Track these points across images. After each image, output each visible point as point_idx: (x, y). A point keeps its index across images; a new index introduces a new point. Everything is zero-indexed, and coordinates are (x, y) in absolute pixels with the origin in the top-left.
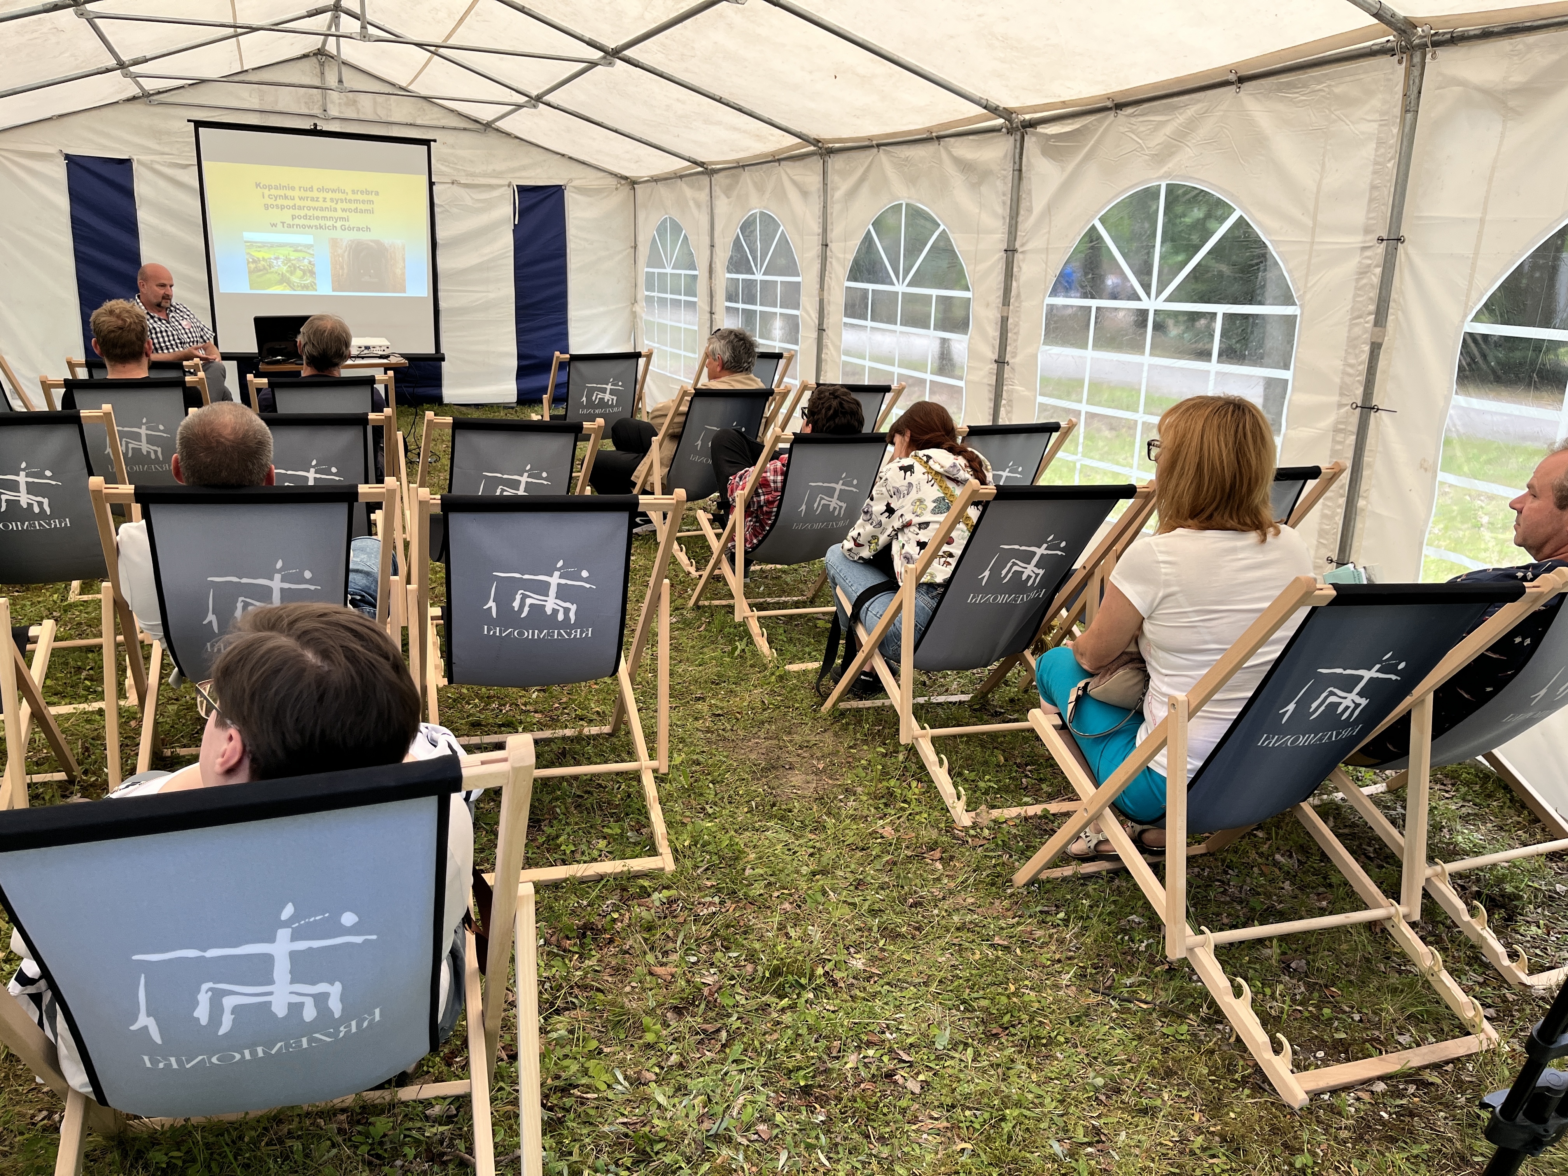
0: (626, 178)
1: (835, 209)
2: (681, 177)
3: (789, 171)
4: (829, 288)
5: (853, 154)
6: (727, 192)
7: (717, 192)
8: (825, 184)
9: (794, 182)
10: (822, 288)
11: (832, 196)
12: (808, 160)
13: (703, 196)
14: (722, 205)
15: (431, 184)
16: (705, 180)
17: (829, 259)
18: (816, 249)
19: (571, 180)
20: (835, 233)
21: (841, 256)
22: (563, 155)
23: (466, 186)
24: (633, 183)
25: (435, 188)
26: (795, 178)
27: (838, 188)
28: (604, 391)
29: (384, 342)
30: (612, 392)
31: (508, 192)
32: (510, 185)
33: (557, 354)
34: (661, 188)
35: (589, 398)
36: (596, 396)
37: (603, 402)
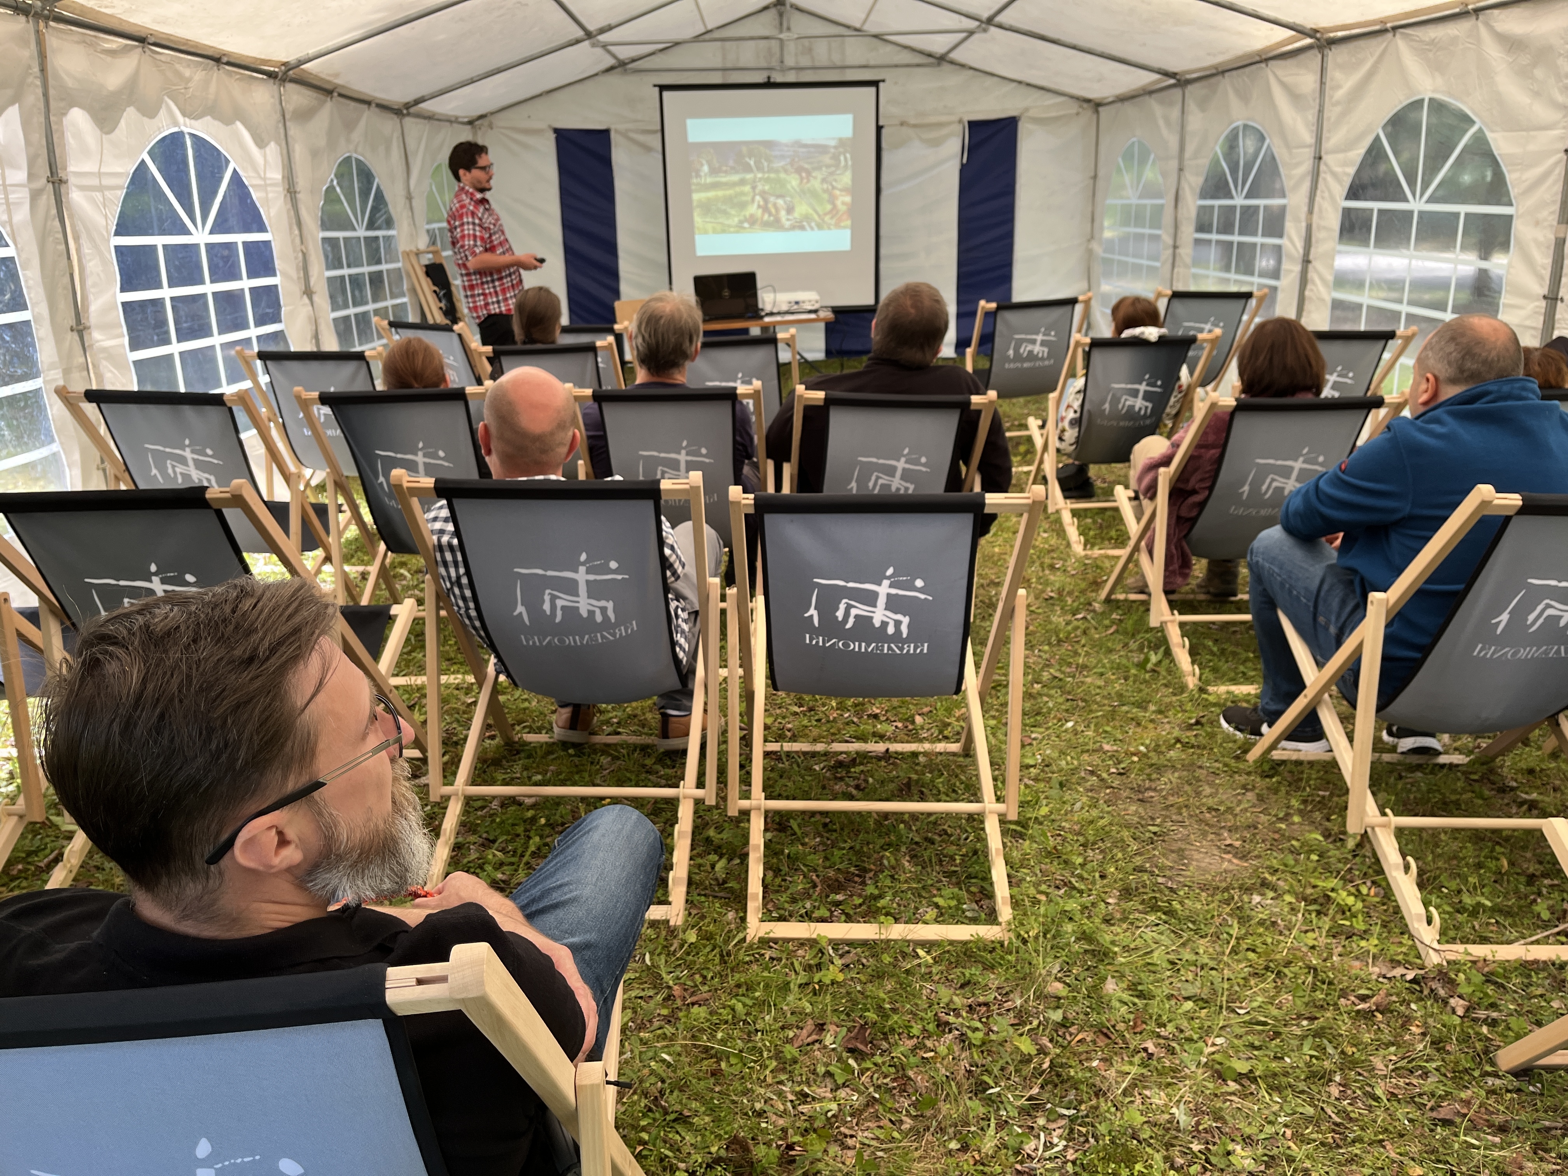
0: (1088, 101)
1: (1331, 113)
2: (1151, 93)
3: (1280, 73)
4: (1320, 210)
5: (1361, 43)
6: (1203, 105)
7: (1191, 106)
8: (1322, 83)
9: (1284, 85)
10: (1310, 211)
11: (1331, 97)
12: (1302, 57)
13: (1175, 113)
14: (1196, 120)
15: (879, 129)
16: (1178, 92)
17: (1322, 175)
18: (1307, 165)
19: (1027, 110)
20: (1332, 141)
21: (1338, 169)
22: (1020, 82)
23: (915, 126)
24: (1097, 105)
25: (884, 132)
26: (1285, 79)
27: (1339, 87)
28: (1034, 342)
29: (813, 296)
30: (1043, 343)
31: (958, 129)
32: (960, 121)
33: (982, 303)
34: (1128, 108)
35: (1016, 350)
36: (1025, 349)
37: (1031, 356)
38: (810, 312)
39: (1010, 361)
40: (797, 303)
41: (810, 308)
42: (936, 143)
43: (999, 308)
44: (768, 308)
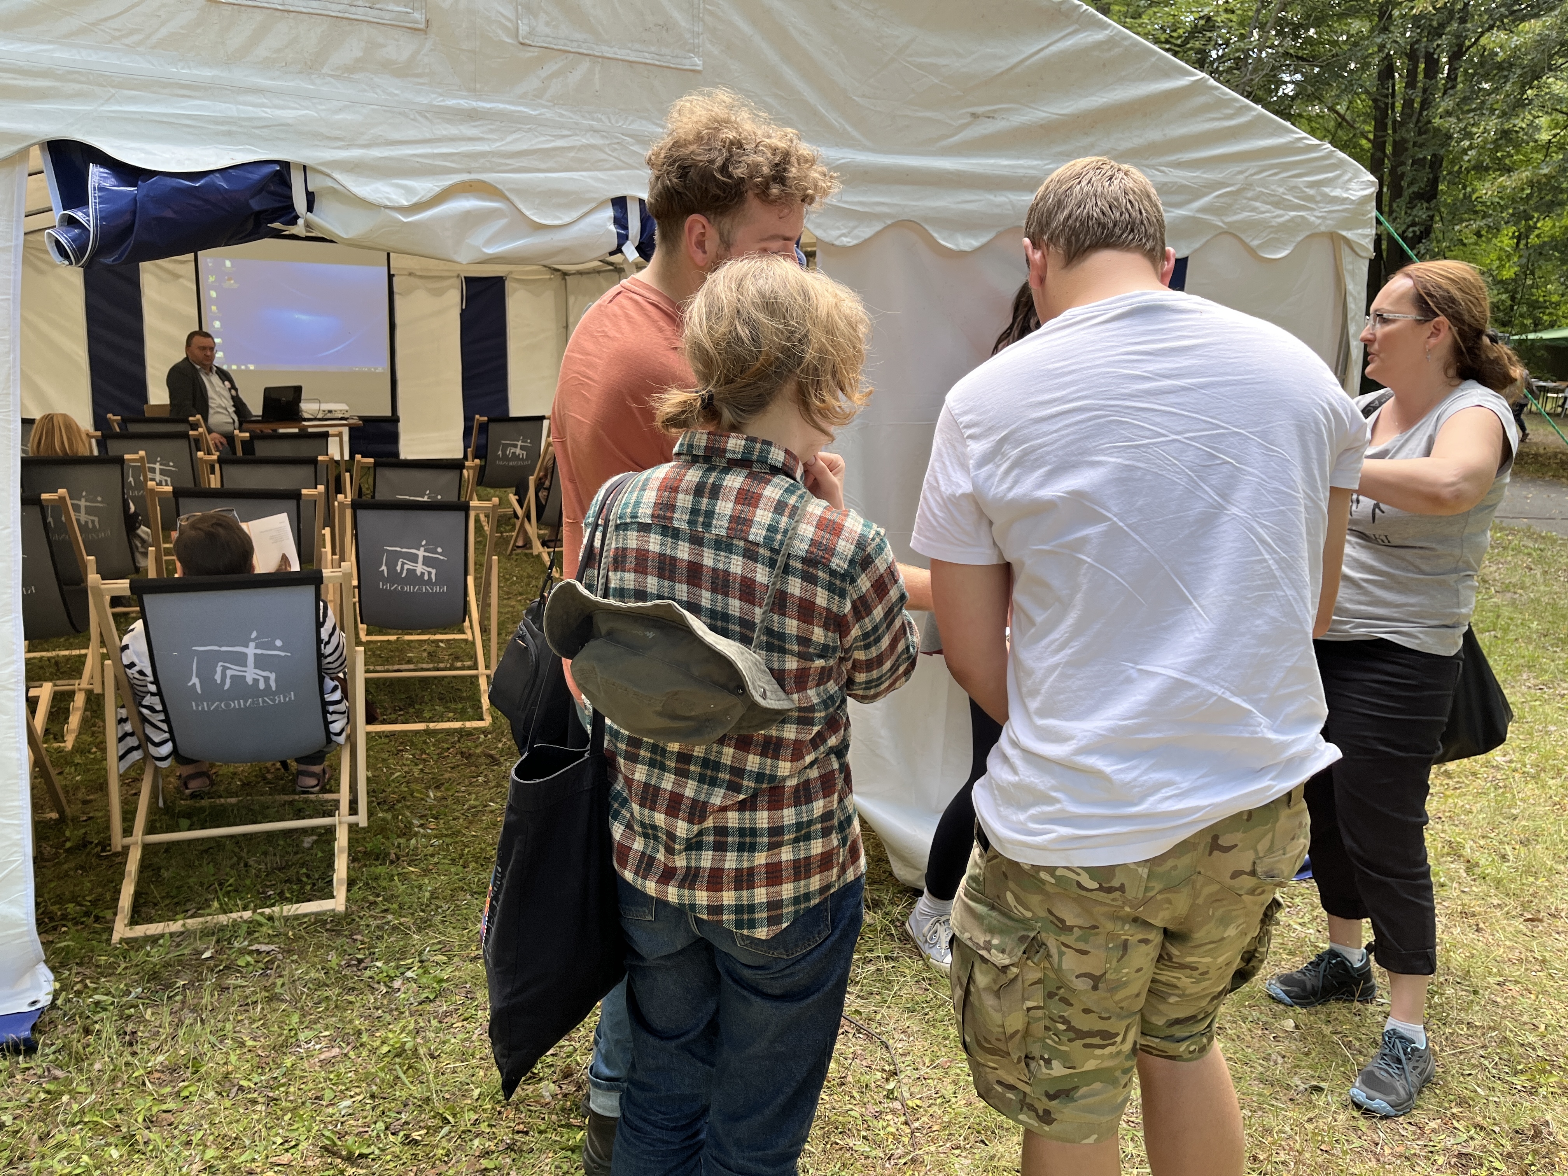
0: (559, 271)
2: (599, 272)
15: (390, 277)
19: (511, 272)
23: (421, 277)
24: (565, 274)
25: (395, 279)
28: (515, 446)
29: (344, 407)
30: (522, 448)
31: (457, 283)
32: (458, 276)
33: (477, 416)
34: (585, 280)
35: (504, 452)
36: (510, 451)
37: (515, 456)
38: (341, 419)
39: (500, 459)
40: (330, 412)
41: (341, 416)
42: (438, 293)
43: (489, 420)
44: (306, 416)
